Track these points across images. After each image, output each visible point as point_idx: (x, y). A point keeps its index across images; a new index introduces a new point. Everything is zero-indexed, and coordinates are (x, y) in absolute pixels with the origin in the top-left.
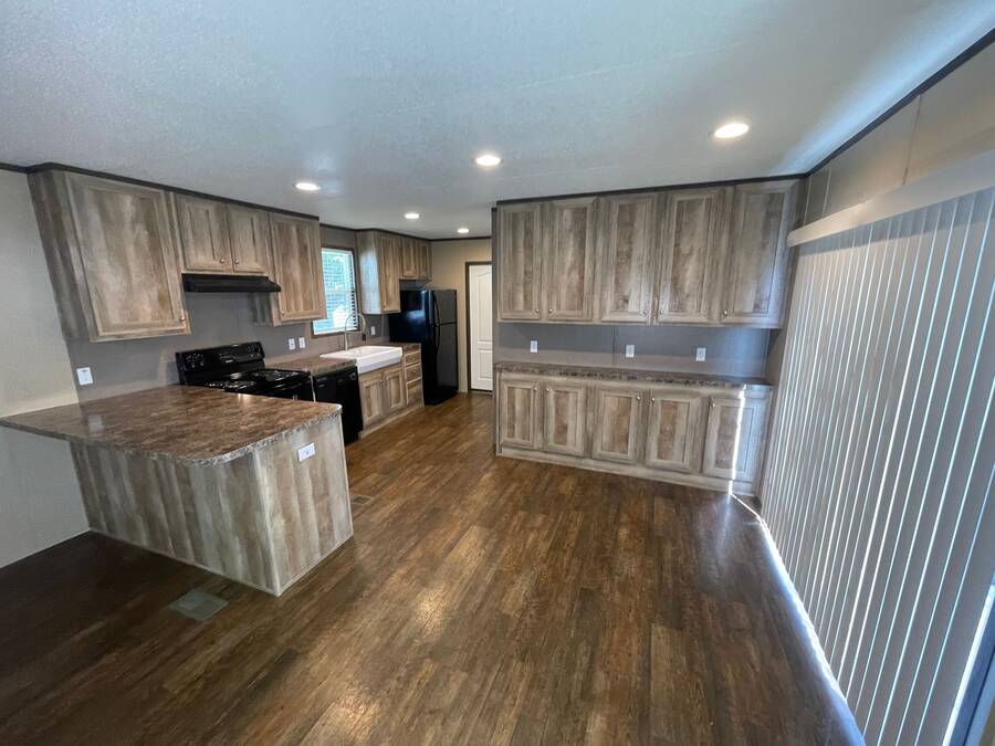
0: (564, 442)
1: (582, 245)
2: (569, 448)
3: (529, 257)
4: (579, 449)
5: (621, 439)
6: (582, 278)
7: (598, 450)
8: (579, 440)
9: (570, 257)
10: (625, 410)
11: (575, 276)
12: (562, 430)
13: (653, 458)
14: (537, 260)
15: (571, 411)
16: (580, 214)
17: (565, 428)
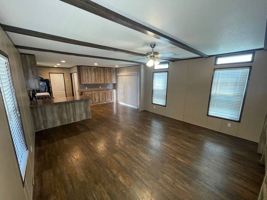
0: (96, 101)
1: (95, 73)
2: (97, 102)
3: (88, 74)
4: (98, 102)
5: (103, 99)
6: (96, 77)
7: (100, 101)
8: (98, 100)
9: (94, 75)
10: (103, 95)
11: (95, 77)
12: (95, 99)
13: (107, 100)
14: (89, 75)
15: (96, 96)
16: (94, 69)
17: (96, 99)
